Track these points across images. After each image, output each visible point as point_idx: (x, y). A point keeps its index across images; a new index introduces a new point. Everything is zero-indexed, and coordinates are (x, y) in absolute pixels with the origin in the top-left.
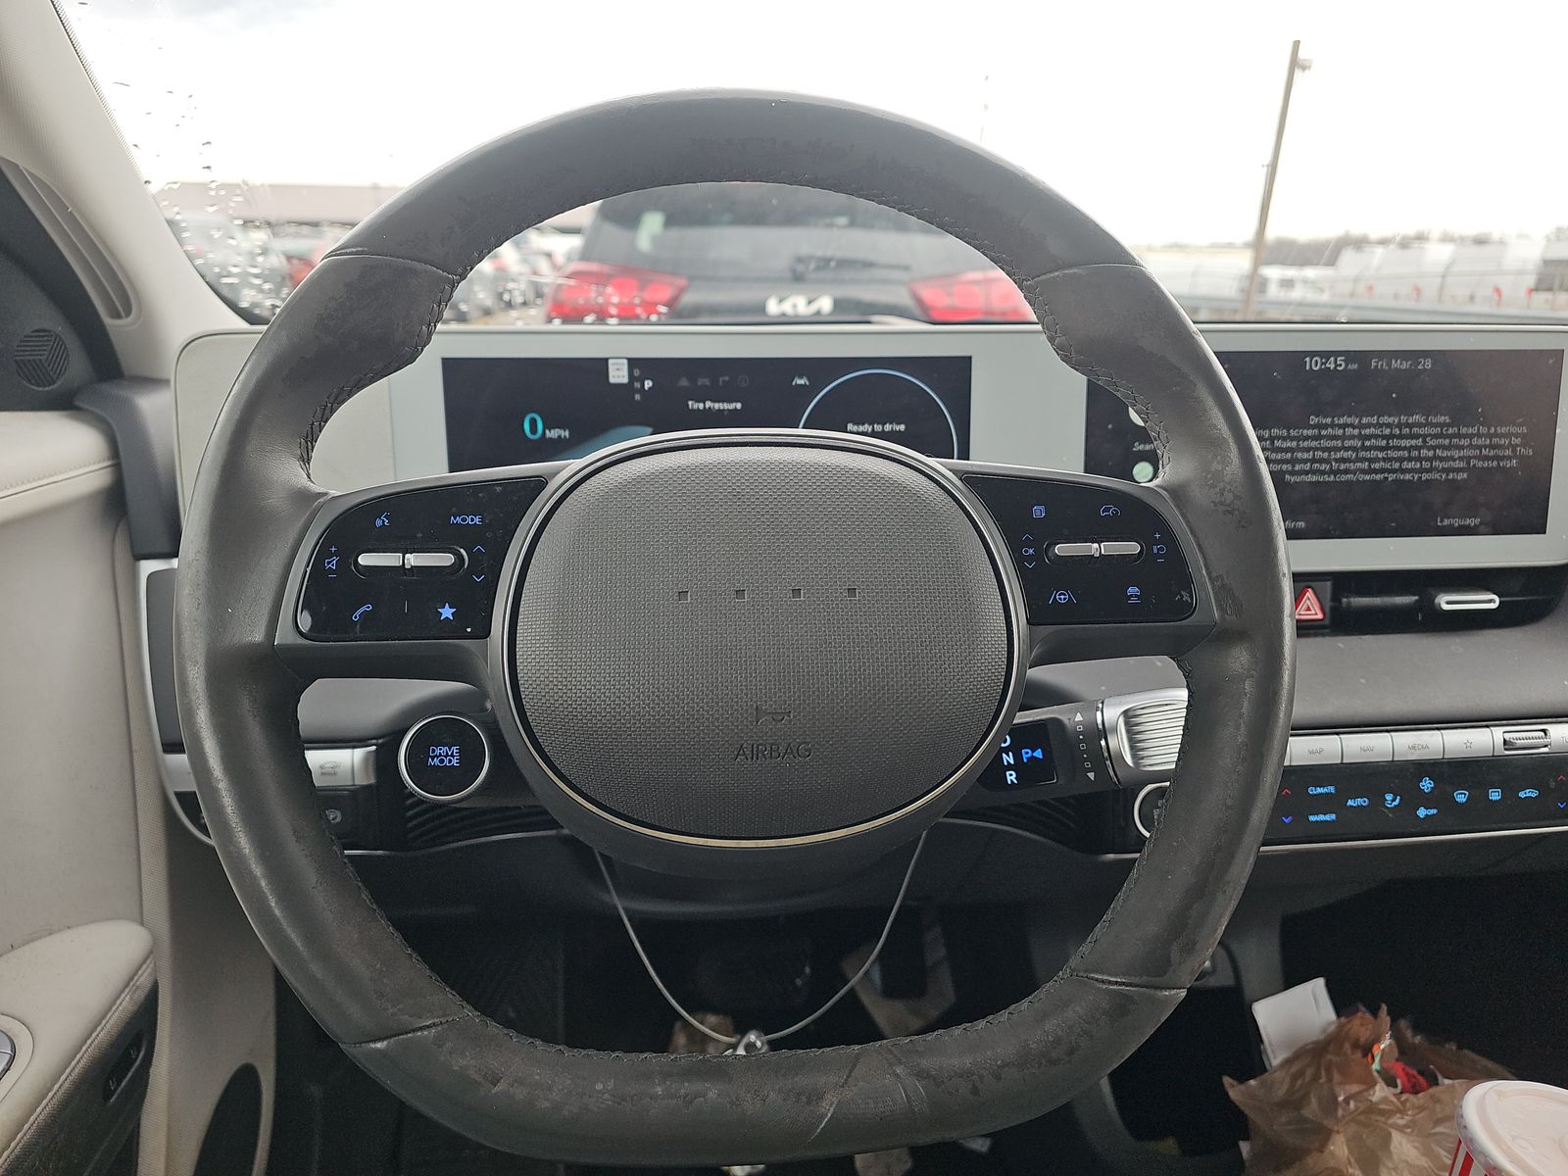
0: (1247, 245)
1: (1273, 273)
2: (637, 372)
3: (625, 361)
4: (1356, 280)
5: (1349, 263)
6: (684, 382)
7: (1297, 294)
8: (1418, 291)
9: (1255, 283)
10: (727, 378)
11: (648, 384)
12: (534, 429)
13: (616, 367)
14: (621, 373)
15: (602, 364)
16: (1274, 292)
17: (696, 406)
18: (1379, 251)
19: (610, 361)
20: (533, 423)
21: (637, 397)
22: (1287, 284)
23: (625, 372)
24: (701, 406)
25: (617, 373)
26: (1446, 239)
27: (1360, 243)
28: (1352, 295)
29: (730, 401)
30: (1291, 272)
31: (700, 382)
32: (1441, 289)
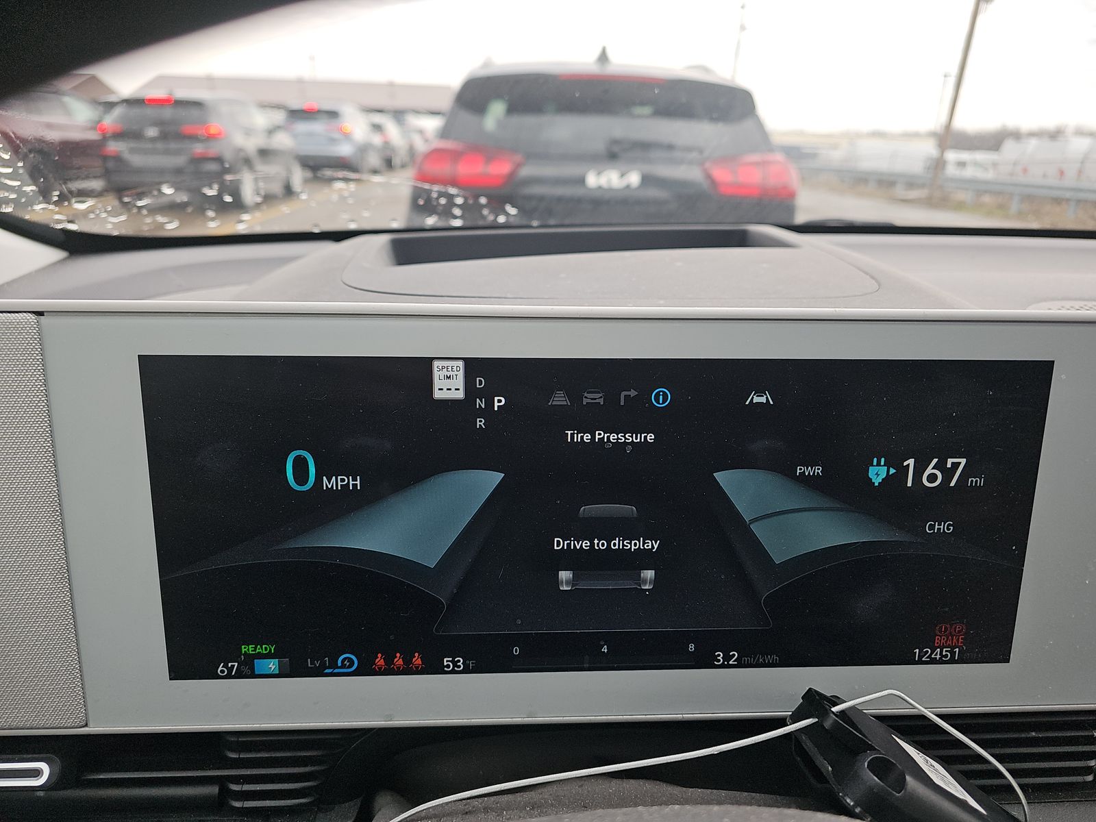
0: (933, 134)
1: (952, 156)
2: (480, 382)
3: (461, 364)
4: (1015, 164)
5: (1010, 149)
6: (560, 399)
7: (969, 173)
8: (1062, 173)
9: (938, 165)
10: (633, 393)
11: (499, 402)
12: (301, 475)
13: (445, 372)
14: (453, 384)
15: (421, 368)
16: (951, 171)
17: (578, 438)
18: (1033, 142)
19: (436, 364)
20: (300, 464)
21: (480, 423)
22: (962, 164)
23: (459, 381)
24: (587, 437)
25: (446, 384)
26: (1080, 132)
27: (1016, 135)
28: (1011, 174)
29: (636, 431)
30: (965, 156)
31: (589, 398)
32: (1080, 172)
